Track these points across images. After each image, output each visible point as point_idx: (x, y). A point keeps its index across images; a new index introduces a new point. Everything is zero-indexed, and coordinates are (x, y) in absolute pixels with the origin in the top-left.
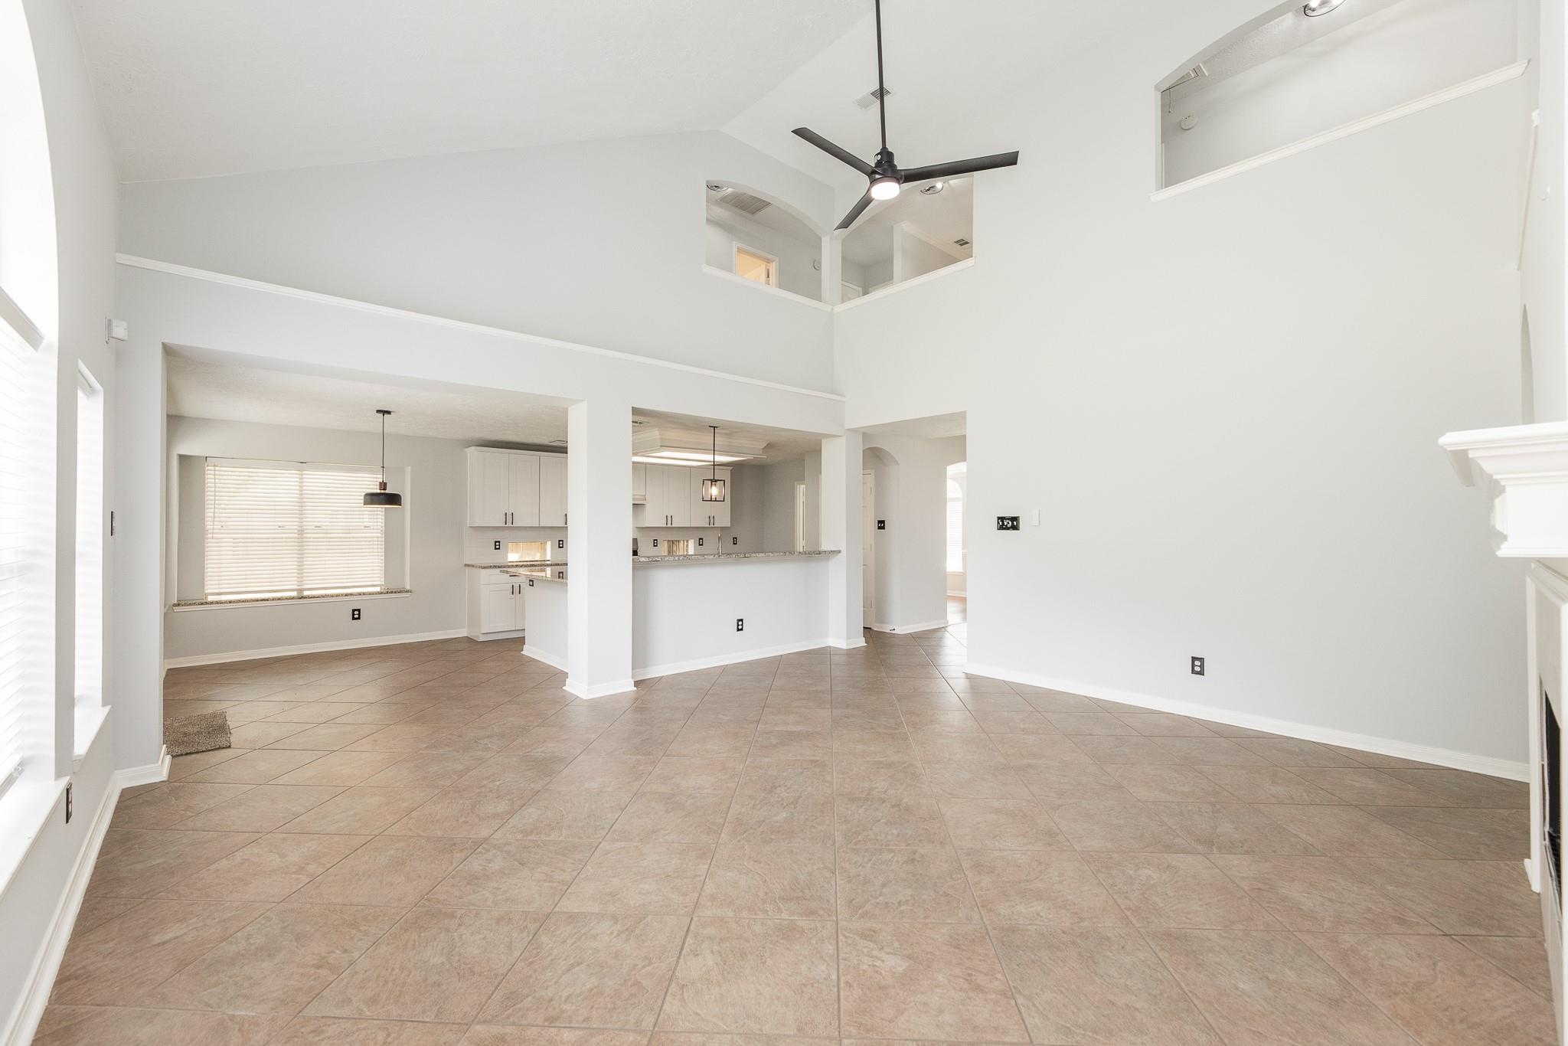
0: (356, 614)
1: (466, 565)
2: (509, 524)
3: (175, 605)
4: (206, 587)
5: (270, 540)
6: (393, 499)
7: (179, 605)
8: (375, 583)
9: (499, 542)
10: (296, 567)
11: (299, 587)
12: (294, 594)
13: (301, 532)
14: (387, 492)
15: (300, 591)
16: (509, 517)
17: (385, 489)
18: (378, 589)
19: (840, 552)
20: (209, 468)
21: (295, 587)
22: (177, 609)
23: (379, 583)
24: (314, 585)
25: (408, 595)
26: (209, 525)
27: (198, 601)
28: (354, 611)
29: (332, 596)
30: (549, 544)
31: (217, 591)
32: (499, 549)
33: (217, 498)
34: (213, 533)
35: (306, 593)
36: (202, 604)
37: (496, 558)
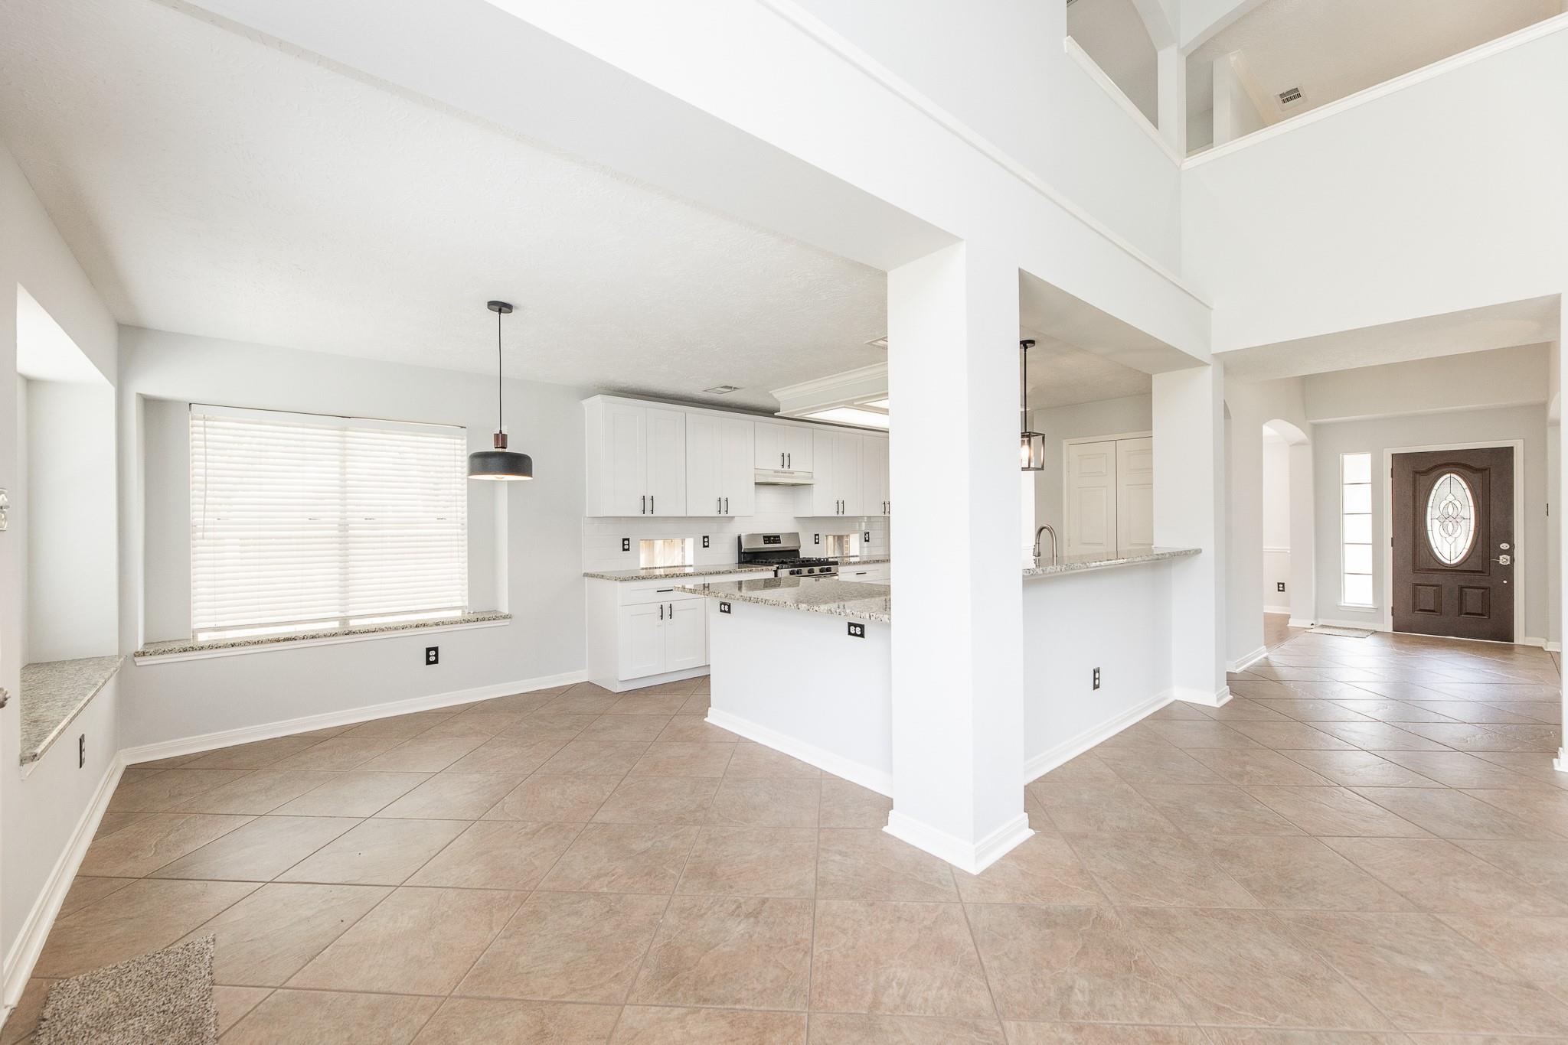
0: (432, 656)
1: (586, 575)
2: (648, 513)
3: (137, 654)
4: (193, 619)
5: (294, 540)
6: (517, 464)
7: (144, 654)
8: (455, 604)
9: (628, 540)
10: (337, 582)
11: (342, 615)
12: (335, 625)
13: (344, 527)
14: (507, 450)
15: (344, 620)
16: (648, 503)
17: (504, 447)
18: (457, 614)
19: (1198, 552)
20: (196, 422)
21: (337, 614)
22: (141, 661)
23: (459, 604)
24: (366, 611)
25: (506, 622)
26: (197, 516)
27: (177, 646)
28: (428, 650)
29: (396, 629)
30: (689, 543)
31: (212, 625)
32: (628, 550)
33: (209, 471)
34: (204, 530)
35: (354, 623)
36: (185, 650)
37: (622, 562)
